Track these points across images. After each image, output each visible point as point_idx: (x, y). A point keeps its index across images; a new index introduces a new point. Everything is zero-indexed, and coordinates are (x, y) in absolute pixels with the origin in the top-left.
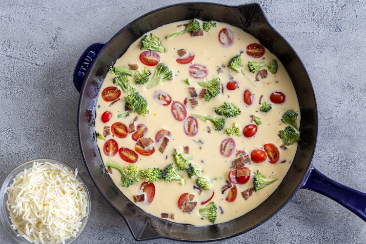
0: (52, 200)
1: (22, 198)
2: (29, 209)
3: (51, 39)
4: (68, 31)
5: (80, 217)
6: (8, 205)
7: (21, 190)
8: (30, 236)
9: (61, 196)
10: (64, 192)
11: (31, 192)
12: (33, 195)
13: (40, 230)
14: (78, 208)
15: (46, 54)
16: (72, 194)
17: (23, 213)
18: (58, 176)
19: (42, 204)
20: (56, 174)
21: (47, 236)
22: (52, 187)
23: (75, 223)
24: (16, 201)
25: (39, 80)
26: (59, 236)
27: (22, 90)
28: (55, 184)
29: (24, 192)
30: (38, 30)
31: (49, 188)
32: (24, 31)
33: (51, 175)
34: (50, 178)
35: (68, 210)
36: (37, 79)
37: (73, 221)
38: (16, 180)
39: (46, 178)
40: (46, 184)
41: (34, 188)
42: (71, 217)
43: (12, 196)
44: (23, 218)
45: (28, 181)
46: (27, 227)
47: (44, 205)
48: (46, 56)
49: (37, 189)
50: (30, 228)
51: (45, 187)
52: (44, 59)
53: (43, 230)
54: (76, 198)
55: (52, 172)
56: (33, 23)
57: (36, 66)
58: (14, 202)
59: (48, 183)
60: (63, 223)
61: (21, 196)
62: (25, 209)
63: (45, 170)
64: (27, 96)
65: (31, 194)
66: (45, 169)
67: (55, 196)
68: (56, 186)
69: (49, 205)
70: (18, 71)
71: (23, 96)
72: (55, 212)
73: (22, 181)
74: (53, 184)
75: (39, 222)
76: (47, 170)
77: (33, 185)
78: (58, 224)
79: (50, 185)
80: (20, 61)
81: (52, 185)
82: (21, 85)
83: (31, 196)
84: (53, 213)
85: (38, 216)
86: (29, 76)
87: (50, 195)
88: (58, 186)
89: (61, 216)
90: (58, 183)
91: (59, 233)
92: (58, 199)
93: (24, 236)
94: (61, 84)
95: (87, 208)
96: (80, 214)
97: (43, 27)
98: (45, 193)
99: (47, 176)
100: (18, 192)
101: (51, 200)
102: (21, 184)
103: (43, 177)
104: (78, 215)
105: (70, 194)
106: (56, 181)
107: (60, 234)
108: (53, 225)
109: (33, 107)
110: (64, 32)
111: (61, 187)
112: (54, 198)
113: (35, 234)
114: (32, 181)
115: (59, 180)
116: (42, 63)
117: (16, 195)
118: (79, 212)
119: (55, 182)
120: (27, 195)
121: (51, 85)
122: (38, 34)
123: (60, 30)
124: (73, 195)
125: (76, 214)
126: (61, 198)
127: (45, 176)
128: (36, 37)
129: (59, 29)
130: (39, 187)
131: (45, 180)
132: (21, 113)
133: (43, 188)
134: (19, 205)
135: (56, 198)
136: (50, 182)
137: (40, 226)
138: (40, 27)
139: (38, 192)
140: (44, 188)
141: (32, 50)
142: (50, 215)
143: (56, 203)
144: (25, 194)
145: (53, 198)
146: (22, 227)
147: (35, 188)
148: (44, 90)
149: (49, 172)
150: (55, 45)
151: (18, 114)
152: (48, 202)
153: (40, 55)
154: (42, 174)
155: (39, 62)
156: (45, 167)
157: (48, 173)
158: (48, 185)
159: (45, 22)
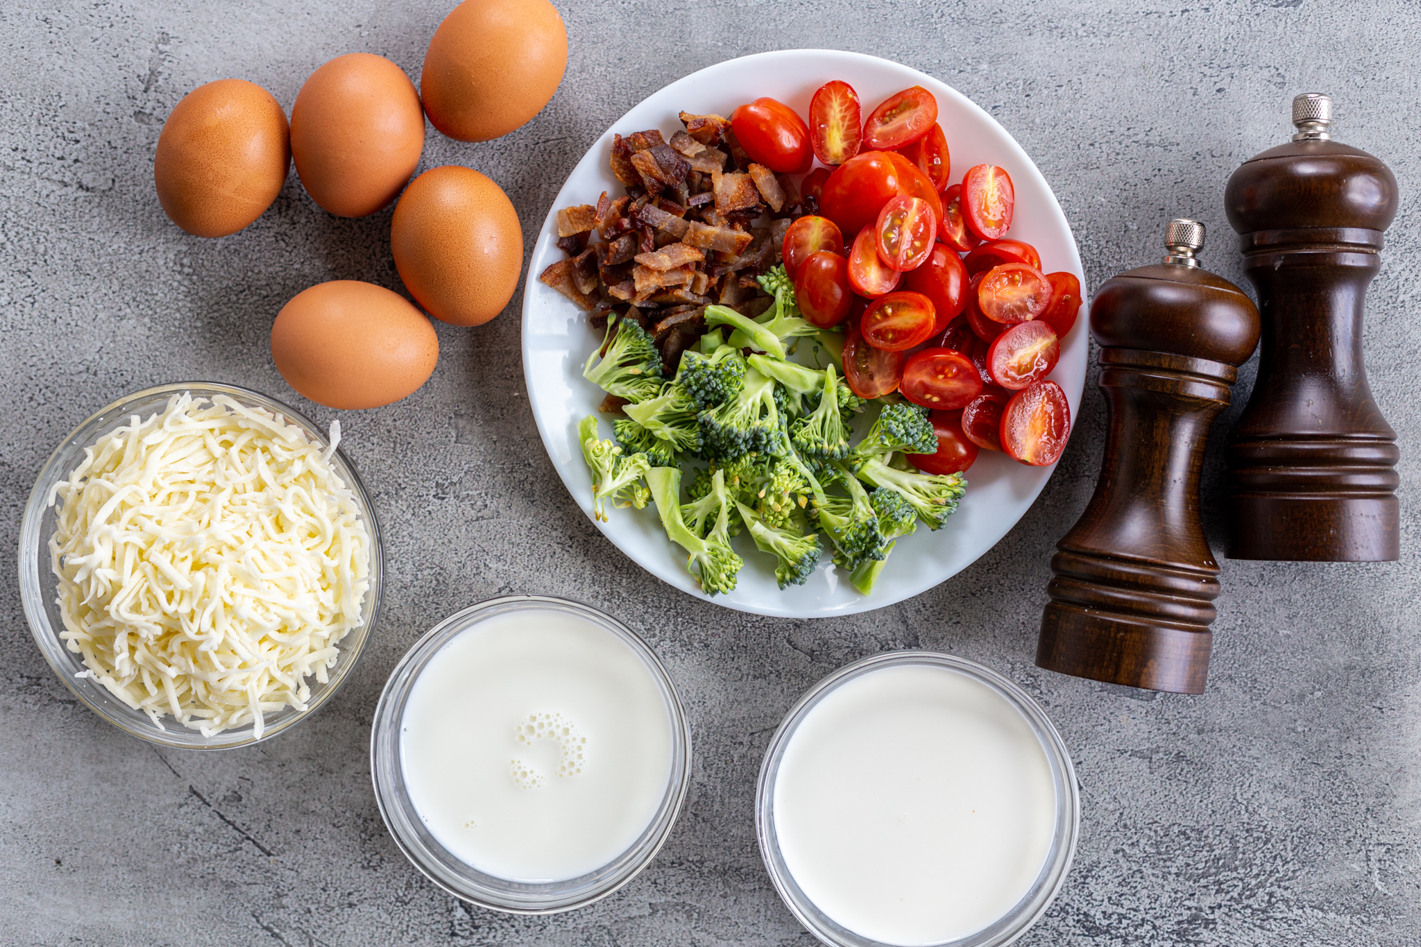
0: (231, 548)
1: (113, 527)
2: (138, 574)
3: (134, 83)
4: (201, 47)
5: (334, 627)
6: (56, 551)
7: (110, 495)
8: (127, 682)
9: (268, 538)
10: (280, 524)
11: (151, 508)
12: (159, 523)
13: (174, 660)
14: (330, 594)
15: (119, 143)
16: (312, 535)
17: (116, 587)
18: (261, 459)
19: (189, 563)
20: (254, 449)
21: (199, 689)
22: (237, 498)
23: (312, 650)
24: (92, 539)
25: (98, 246)
26: (244, 694)
27: (29, 290)
28: (250, 487)
29: (124, 506)
30: (80, 49)
31: (222, 499)
32: (25, 52)
33: (234, 450)
34: (231, 463)
35: (291, 596)
36: (88, 243)
37: (304, 641)
38: (96, 458)
39: (214, 460)
40: (213, 484)
41: (162, 496)
42: (297, 624)
43: (73, 516)
44: (112, 608)
45: (144, 466)
46: (121, 642)
47: (196, 567)
48: (120, 152)
49: (175, 499)
50: (132, 649)
51: (209, 496)
52: (109, 162)
53: (183, 661)
54: (327, 553)
55: (243, 440)
56: (56, 18)
57: (82, 193)
58: (80, 542)
59: (219, 482)
60: (266, 646)
61: (110, 521)
62: (121, 572)
63: (212, 430)
64: (50, 315)
65: (150, 517)
66: (215, 424)
67: (244, 536)
68: (251, 494)
69: (216, 568)
70: (10, 214)
71: (35, 314)
72: (239, 599)
73: (117, 460)
74: (240, 488)
75: (171, 632)
76: (222, 432)
77: (161, 482)
78: (245, 645)
79: (228, 492)
80: (17, 175)
81: (236, 492)
82: (26, 273)
83: (150, 526)
84: (229, 600)
85: (170, 609)
86: (54, 235)
87: (225, 530)
88: (261, 496)
89: (258, 617)
90: (261, 486)
91: (244, 682)
92: (255, 547)
93: (108, 681)
94: (185, 261)
95: (366, 595)
96: (337, 618)
97: (98, 33)
98: (205, 521)
99: (218, 451)
100: (99, 505)
101: (224, 549)
102: (112, 475)
103: (202, 457)
104: (328, 620)
105: (304, 533)
106: (253, 475)
107: (247, 687)
108: (226, 647)
109: (76, 359)
110: (186, 49)
111: (269, 502)
112: (241, 542)
113: (151, 674)
114: (156, 463)
115: (267, 474)
116: (102, 180)
117: (90, 514)
118: (334, 608)
119: (247, 479)
120: (133, 522)
121: (144, 266)
122: (82, 61)
123: (166, 42)
124: (317, 540)
125: (321, 617)
126: (266, 546)
127: (210, 454)
128: (72, 74)
129: (165, 38)
130: (184, 495)
131: (209, 467)
132: (31, 384)
133: (197, 499)
134: (102, 553)
135: (248, 545)
136: (227, 479)
137: (175, 645)
138: (86, 33)
139: (178, 514)
140: (205, 501)
141: (62, 129)
142: (215, 604)
143: (243, 566)
144: (127, 515)
145: (234, 542)
146: (103, 641)
147: (169, 495)
148: (116, 287)
149: (229, 436)
150: (150, 105)
151: (18, 388)
152: (213, 556)
153: (92, 149)
154: (200, 443)
155: (91, 176)
156: (212, 418)
157: (227, 444)
158: (221, 490)
159: (105, 15)
